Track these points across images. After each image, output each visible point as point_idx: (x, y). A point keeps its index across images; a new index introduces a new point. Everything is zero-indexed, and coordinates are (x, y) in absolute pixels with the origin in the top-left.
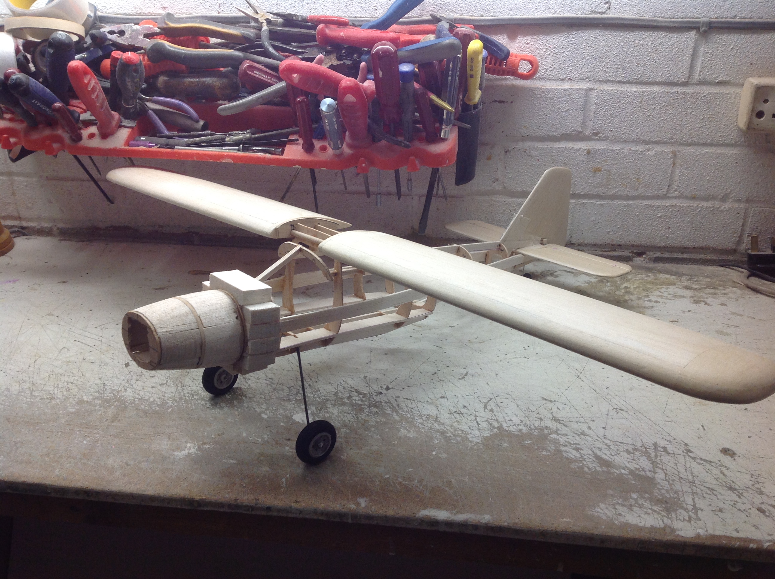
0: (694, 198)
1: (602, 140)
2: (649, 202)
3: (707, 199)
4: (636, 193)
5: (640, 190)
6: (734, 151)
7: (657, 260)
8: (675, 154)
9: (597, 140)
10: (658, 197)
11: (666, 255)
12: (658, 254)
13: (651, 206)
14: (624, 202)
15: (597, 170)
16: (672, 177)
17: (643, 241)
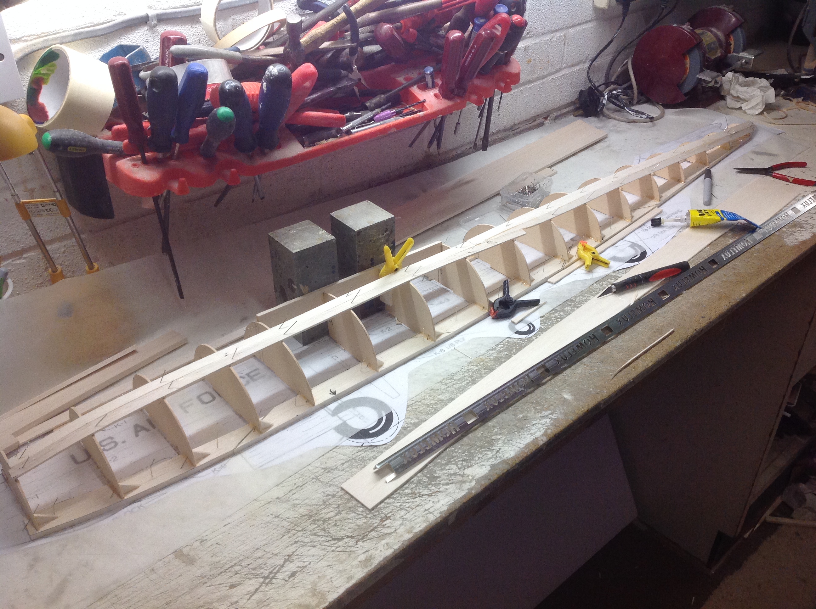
0: (573, 65)
1: (531, 37)
2: (552, 77)
3: (578, 64)
4: (546, 73)
5: (549, 69)
6: (590, 25)
7: (556, 118)
8: (565, 36)
9: (529, 37)
10: (557, 71)
11: (559, 113)
12: (555, 114)
13: (554, 79)
14: (541, 81)
15: (530, 61)
16: (563, 53)
17: (549, 108)
